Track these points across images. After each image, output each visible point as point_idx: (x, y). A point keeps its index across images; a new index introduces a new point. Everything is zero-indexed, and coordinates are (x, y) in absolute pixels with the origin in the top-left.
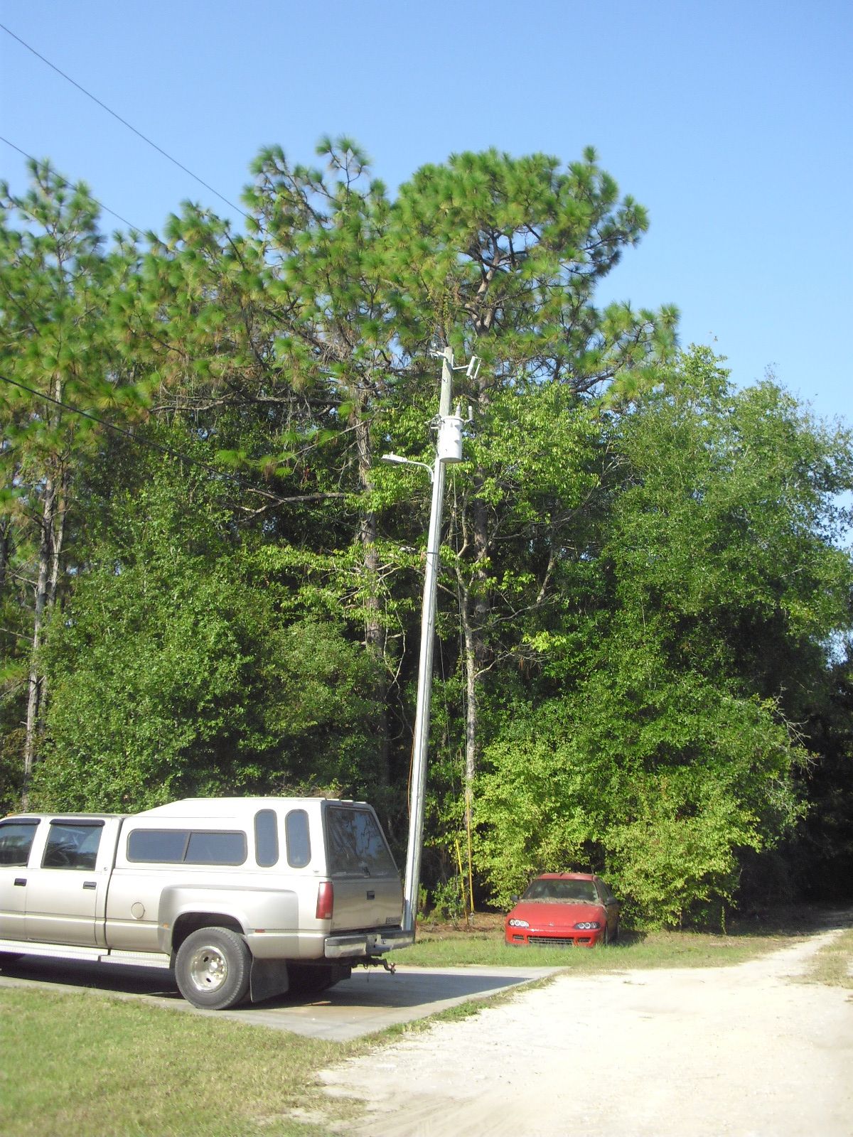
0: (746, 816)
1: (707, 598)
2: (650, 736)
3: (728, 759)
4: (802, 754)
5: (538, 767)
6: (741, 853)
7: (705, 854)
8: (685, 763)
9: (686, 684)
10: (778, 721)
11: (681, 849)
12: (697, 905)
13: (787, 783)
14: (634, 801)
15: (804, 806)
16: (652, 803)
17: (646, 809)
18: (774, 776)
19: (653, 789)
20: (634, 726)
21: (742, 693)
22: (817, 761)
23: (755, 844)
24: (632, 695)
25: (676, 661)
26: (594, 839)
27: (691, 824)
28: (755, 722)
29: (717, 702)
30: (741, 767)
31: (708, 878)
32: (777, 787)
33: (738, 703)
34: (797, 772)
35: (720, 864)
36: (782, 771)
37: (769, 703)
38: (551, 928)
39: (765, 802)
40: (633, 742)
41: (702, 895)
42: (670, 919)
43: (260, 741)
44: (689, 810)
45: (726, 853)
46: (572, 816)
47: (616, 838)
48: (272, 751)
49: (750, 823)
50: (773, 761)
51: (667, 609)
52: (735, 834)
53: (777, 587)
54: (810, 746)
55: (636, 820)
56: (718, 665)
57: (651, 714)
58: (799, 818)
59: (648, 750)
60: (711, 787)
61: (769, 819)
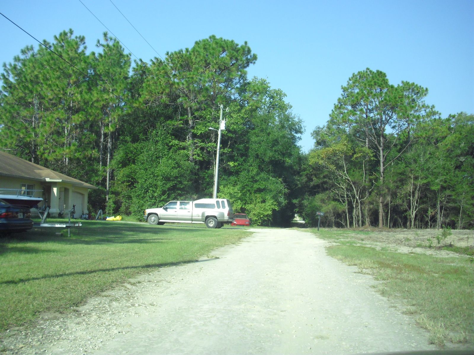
0: (275, 203)
1: (270, 157)
2: (256, 186)
3: (271, 191)
4: (286, 190)
5: (232, 192)
6: (274, 211)
7: (267, 210)
8: (263, 192)
9: (262, 175)
10: (282, 183)
11: (262, 209)
12: (264, 221)
13: (283, 197)
14: (252, 199)
15: (286, 201)
16: (256, 200)
17: (255, 201)
18: (280, 195)
19: (256, 197)
20: (252, 183)
21: (273, 177)
22: (289, 192)
23: (277, 209)
24: (252, 177)
25: (261, 169)
26: (243, 207)
27: (263, 204)
28: (277, 183)
29: (269, 178)
30: (274, 193)
31: (267, 216)
32: (281, 197)
33: (273, 179)
34: (285, 194)
35: (270, 213)
36: (282, 194)
37: (280, 179)
38: (241, 223)
39: (278, 200)
40: (252, 187)
41: (266, 218)
42: (259, 224)
43: (181, 186)
44: (264, 201)
45: (271, 210)
46: (238, 202)
47: (248, 207)
48: (184, 188)
49: (276, 204)
50: (280, 192)
51: (260, 159)
52: (273, 207)
53: (283, 155)
54: (288, 189)
55: (252, 203)
56: (269, 170)
57: (256, 181)
58: (285, 204)
59: (256, 189)
60: (268, 197)
61: (279, 204)
